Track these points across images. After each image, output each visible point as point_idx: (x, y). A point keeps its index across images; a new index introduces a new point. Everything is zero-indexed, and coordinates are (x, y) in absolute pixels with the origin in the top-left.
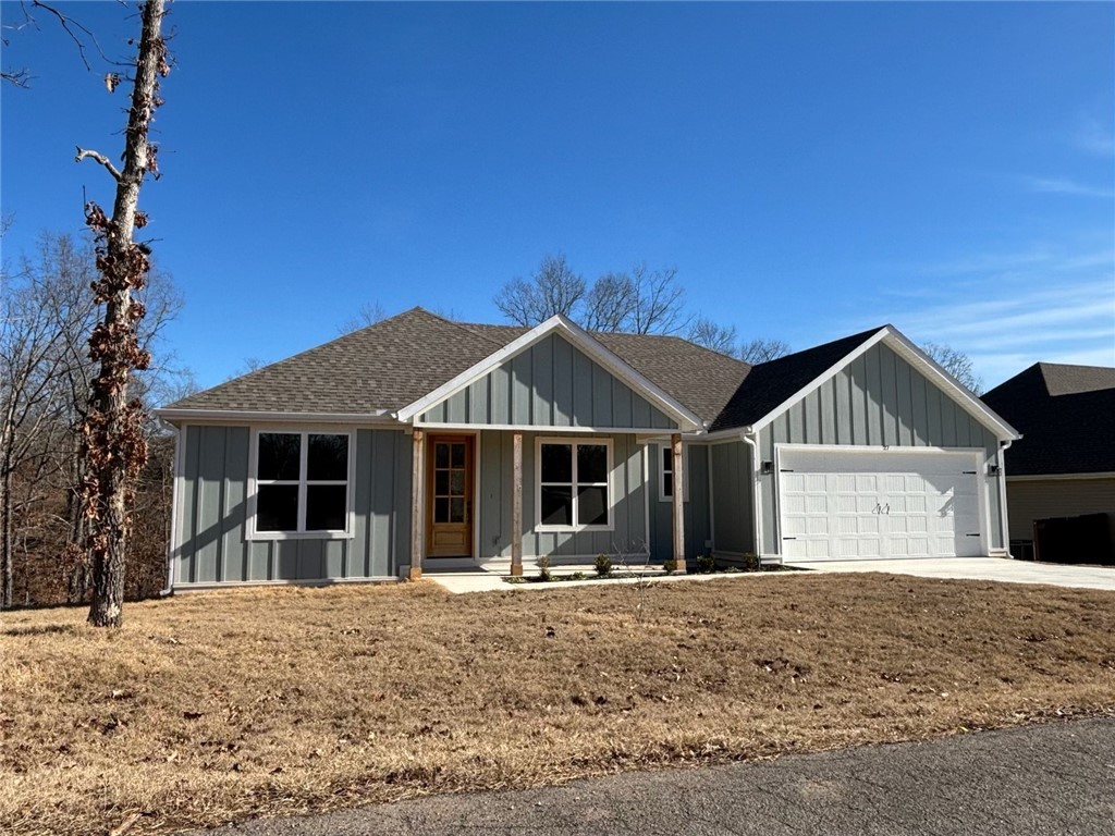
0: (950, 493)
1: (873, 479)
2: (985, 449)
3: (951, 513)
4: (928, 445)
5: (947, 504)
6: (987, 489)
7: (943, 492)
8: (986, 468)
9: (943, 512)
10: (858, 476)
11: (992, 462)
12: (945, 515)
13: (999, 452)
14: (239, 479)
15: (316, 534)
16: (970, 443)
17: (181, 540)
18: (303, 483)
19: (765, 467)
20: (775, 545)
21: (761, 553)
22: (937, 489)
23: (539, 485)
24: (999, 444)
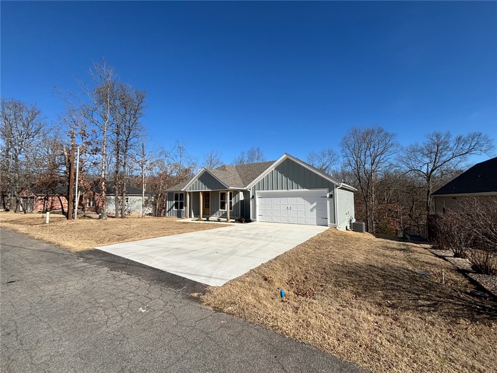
0: (315, 204)
1: (286, 200)
2: (328, 188)
4: (304, 189)
5: (313, 208)
6: (328, 202)
7: (312, 204)
8: (328, 195)
9: (312, 210)
10: (281, 198)
11: (331, 193)
12: (313, 211)
13: (335, 189)
14: (173, 201)
15: (180, 210)
16: (323, 187)
17: (167, 210)
18: (179, 201)
19: (253, 197)
20: (255, 217)
21: (251, 218)
22: (310, 203)
23: (220, 201)
24: (335, 187)
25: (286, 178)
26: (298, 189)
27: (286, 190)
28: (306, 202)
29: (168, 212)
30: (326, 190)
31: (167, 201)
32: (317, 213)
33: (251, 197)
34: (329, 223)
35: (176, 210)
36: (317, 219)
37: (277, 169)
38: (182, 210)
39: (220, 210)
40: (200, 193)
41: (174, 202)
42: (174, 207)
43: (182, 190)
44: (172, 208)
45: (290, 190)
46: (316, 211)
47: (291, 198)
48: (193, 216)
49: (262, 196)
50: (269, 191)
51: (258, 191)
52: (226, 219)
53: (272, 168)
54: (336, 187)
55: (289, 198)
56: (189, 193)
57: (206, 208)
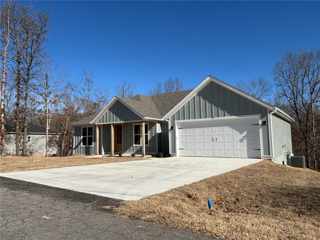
0: (245, 133)
1: (211, 130)
2: (260, 114)
3: (245, 141)
4: (231, 116)
5: (244, 138)
6: (261, 131)
7: (241, 133)
8: (260, 122)
9: (241, 141)
10: (205, 129)
11: (264, 119)
12: (243, 141)
13: (268, 115)
14: (80, 136)
15: (89, 146)
16: (254, 113)
17: (74, 147)
18: (87, 136)
19: (172, 128)
20: (174, 151)
21: (170, 153)
22: (239, 132)
23: (134, 135)
24: (268, 112)
25: (210, 105)
26: (225, 116)
27: (211, 119)
28: (234, 131)
29: (75, 149)
30: (258, 116)
31: (74, 137)
32: (248, 143)
33: (170, 128)
34: (262, 154)
35: (84, 146)
36: (248, 151)
37: (200, 94)
38: (91, 146)
39: (134, 145)
40: (112, 126)
41: (82, 138)
42: (82, 143)
43: (91, 123)
44: (79, 144)
45: (216, 119)
46: (246, 141)
47: (216, 128)
48: (103, 153)
49: (183, 127)
50: (191, 120)
51: (178, 121)
52: (141, 155)
53: (193, 93)
54: (270, 113)
55: (214, 128)
56: (99, 126)
57: (117, 143)
